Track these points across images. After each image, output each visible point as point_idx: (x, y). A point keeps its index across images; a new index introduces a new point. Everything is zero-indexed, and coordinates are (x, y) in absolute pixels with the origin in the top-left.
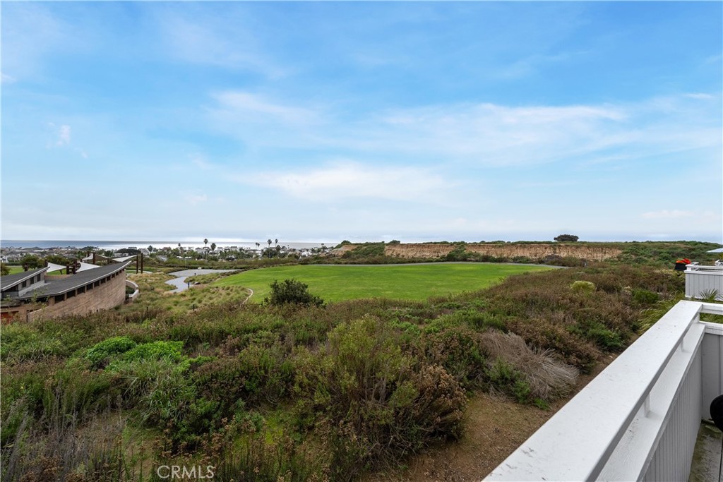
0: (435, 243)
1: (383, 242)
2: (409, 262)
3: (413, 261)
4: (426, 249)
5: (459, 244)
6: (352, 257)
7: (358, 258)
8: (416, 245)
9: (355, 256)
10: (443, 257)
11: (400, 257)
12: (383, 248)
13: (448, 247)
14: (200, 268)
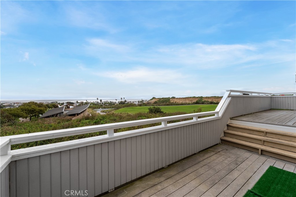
0: (190, 97)
1: (169, 97)
2: (181, 105)
3: (182, 104)
4: (187, 100)
5: (200, 97)
6: (158, 103)
7: (160, 103)
8: (182, 98)
9: (159, 103)
10: (194, 102)
11: (177, 103)
12: (170, 100)
13: (196, 98)
14: (101, 108)
